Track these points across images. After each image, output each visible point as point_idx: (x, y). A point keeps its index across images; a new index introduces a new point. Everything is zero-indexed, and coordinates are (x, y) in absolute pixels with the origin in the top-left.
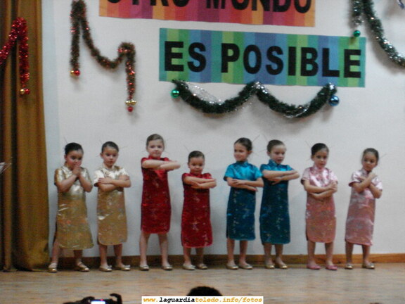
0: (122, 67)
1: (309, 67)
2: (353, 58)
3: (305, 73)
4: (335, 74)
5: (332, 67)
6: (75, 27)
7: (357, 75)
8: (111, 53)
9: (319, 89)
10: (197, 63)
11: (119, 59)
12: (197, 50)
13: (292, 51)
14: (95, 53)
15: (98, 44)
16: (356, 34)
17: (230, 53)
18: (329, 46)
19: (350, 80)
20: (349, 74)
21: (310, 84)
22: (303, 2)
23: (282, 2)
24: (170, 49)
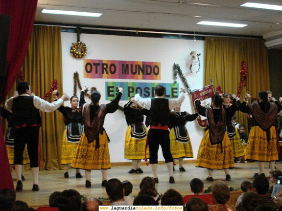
5: (167, 94)
6: (75, 82)
7: (176, 97)
16: (175, 82)
17: (131, 90)
20: (173, 96)
22: (156, 72)
23: (149, 72)
24: (109, 89)
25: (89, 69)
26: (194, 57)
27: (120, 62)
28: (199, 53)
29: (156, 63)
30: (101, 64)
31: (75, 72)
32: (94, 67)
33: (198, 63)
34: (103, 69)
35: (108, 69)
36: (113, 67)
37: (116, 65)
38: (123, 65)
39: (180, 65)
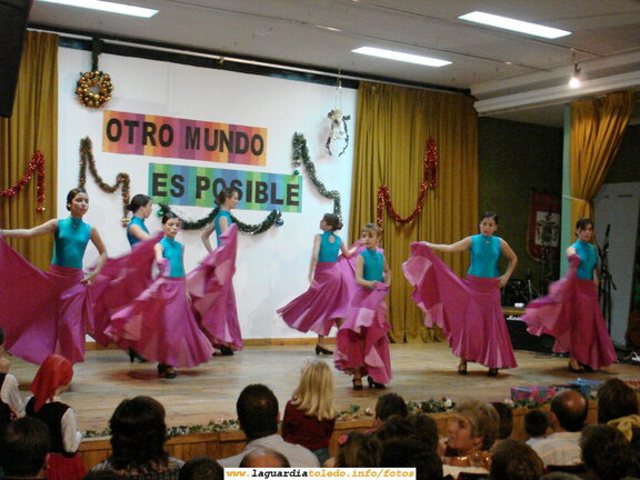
0: (119, 192)
1: (262, 197)
2: (293, 190)
3: (258, 201)
4: (281, 202)
5: (277, 198)
6: (83, 159)
7: (296, 203)
8: (110, 181)
9: (269, 213)
10: (177, 191)
11: (117, 185)
12: (177, 180)
13: (249, 184)
14: (98, 180)
15: (100, 174)
16: (296, 173)
17: (203, 183)
18: (277, 182)
19: (291, 207)
20: (290, 203)
21: (262, 209)
22: (257, 148)
23: (242, 147)
24: (156, 179)
25: (114, 133)
26: (336, 122)
27: (182, 121)
28: (346, 115)
29: (258, 129)
30: (141, 125)
31: (84, 137)
32: (125, 129)
33: (344, 136)
34: (145, 134)
35: (156, 136)
36: (166, 132)
37: (174, 128)
38: (188, 129)
39: (305, 137)
